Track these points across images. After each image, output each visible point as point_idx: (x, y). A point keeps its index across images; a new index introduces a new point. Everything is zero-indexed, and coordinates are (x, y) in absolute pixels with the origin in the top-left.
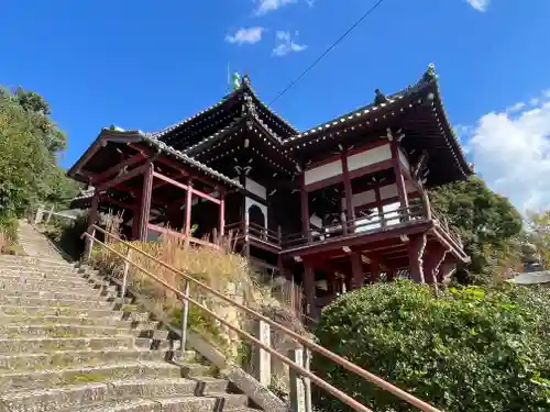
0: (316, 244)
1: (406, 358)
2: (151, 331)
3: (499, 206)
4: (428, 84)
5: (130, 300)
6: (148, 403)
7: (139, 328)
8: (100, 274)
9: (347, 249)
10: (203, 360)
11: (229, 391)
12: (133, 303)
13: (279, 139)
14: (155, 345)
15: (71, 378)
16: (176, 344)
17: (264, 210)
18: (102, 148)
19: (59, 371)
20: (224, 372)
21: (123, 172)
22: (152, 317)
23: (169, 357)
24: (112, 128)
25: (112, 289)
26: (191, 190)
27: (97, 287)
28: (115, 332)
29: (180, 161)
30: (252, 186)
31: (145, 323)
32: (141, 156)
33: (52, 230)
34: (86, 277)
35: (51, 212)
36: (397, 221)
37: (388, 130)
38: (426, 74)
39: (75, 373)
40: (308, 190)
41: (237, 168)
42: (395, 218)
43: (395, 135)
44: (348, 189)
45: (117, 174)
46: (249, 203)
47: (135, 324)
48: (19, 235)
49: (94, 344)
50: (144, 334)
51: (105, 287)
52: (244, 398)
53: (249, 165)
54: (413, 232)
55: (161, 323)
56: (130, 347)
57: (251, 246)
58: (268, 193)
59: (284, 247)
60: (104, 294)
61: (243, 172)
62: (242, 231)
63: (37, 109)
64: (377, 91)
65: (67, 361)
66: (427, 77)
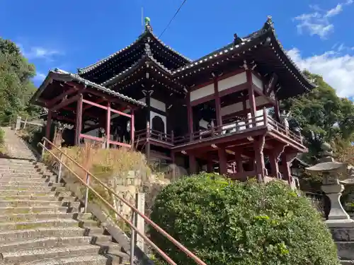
0: (197, 142)
1: (181, 216)
2: (69, 203)
3: (344, 107)
4: (267, 31)
5: (63, 184)
6: (54, 238)
7: (63, 201)
8: (48, 168)
9: (214, 146)
10: (94, 218)
11: (104, 234)
12: (64, 186)
13: (170, 72)
14: (69, 210)
15: (19, 227)
16: (82, 209)
17: (164, 119)
18: (50, 84)
19: (13, 223)
20: (105, 224)
21: (65, 99)
22: (73, 194)
23: (75, 217)
24: (56, 70)
25: (53, 178)
26: (110, 110)
27: (44, 177)
28: (49, 203)
29: (101, 91)
30: (155, 103)
31: (67, 198)
32: (74, 89)
33: (27, 134)
34: (39, 170)
35: (26, 122)
36: (245, 128)
37: (245, 62)
38: (266, 23)
39: (21, 225)
40: (192, 105)
41: (144, 91)
42: (243, 125)
43: (250, 65)
44: (218, 104)
45: (61, 100)
46: (153, 115)
47: (61, 199)
48: (5, 140)
49: (34, 210)
50: (65, 204)
51: (49, 177)
52: (110, 237)
53: (152, 89)
54: (257, 134)
55: (77, 198)
56: (55, 211)
57: (151, 145)
58: (167, 107)
59: (176, 144)
60: (47, 181)
61: (148, 94)
62: (145, 136)
63: (11, 52)
64: (235, 35)
65: (19, 219)
66: (267, 26)
